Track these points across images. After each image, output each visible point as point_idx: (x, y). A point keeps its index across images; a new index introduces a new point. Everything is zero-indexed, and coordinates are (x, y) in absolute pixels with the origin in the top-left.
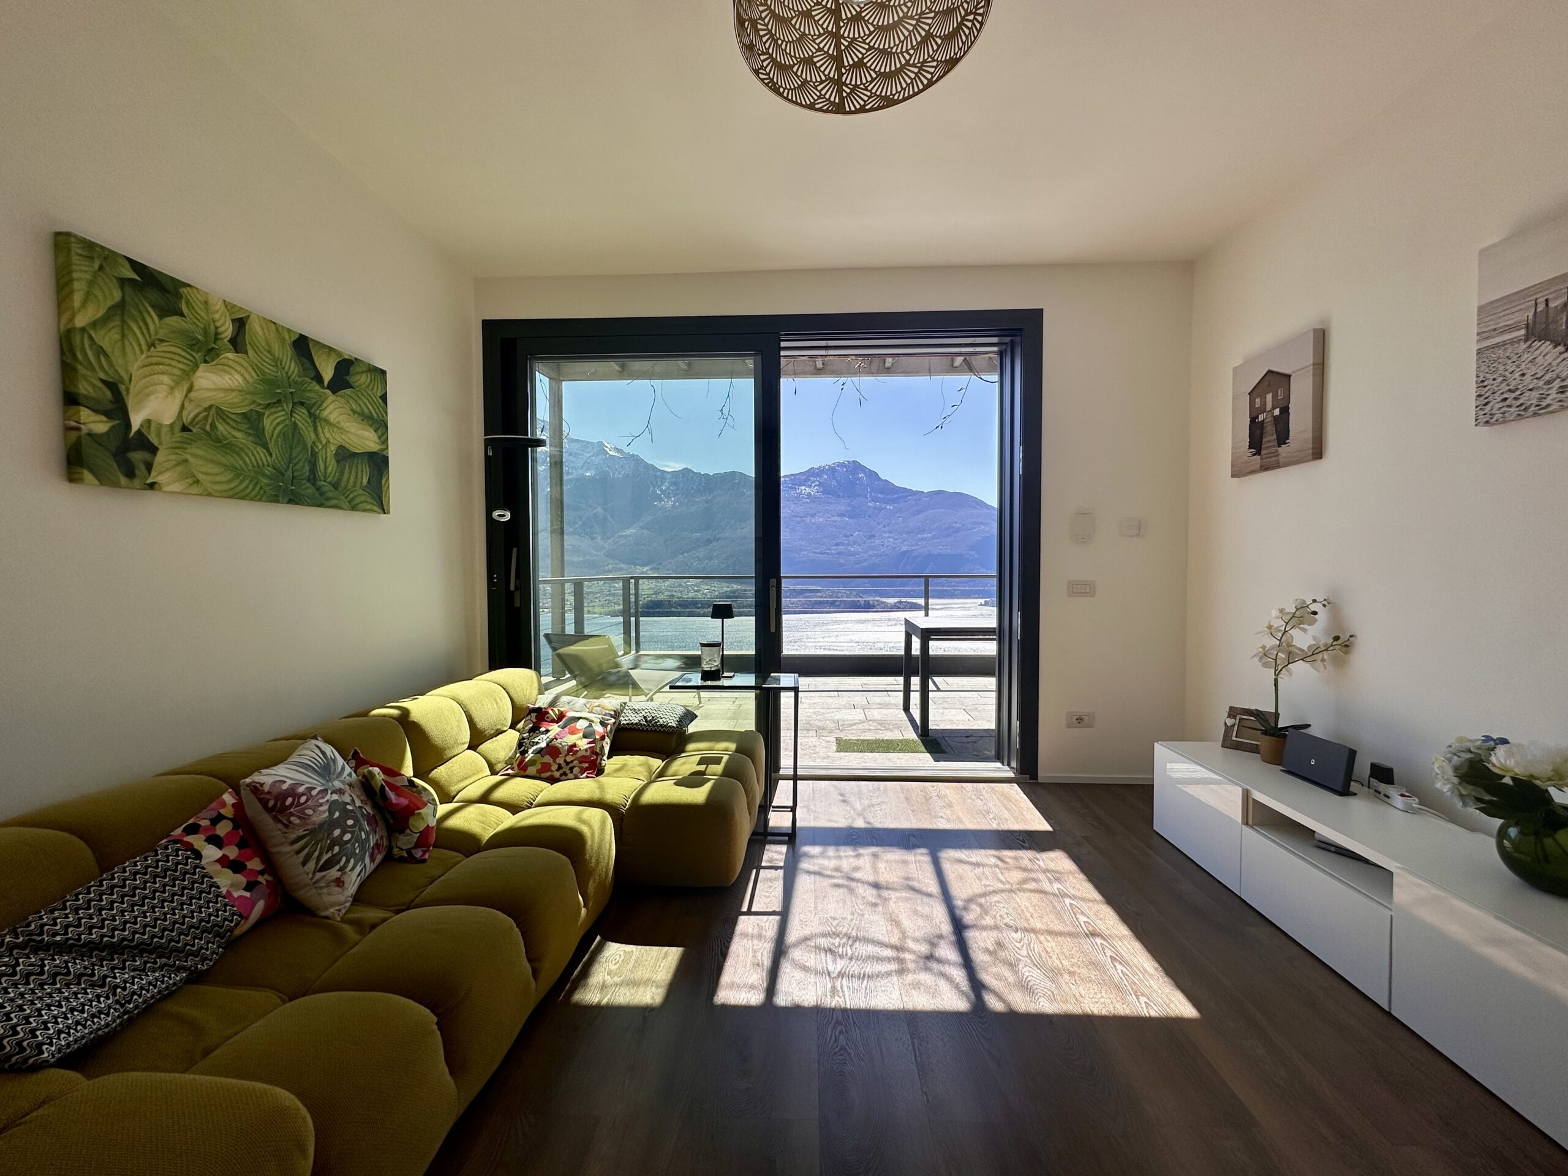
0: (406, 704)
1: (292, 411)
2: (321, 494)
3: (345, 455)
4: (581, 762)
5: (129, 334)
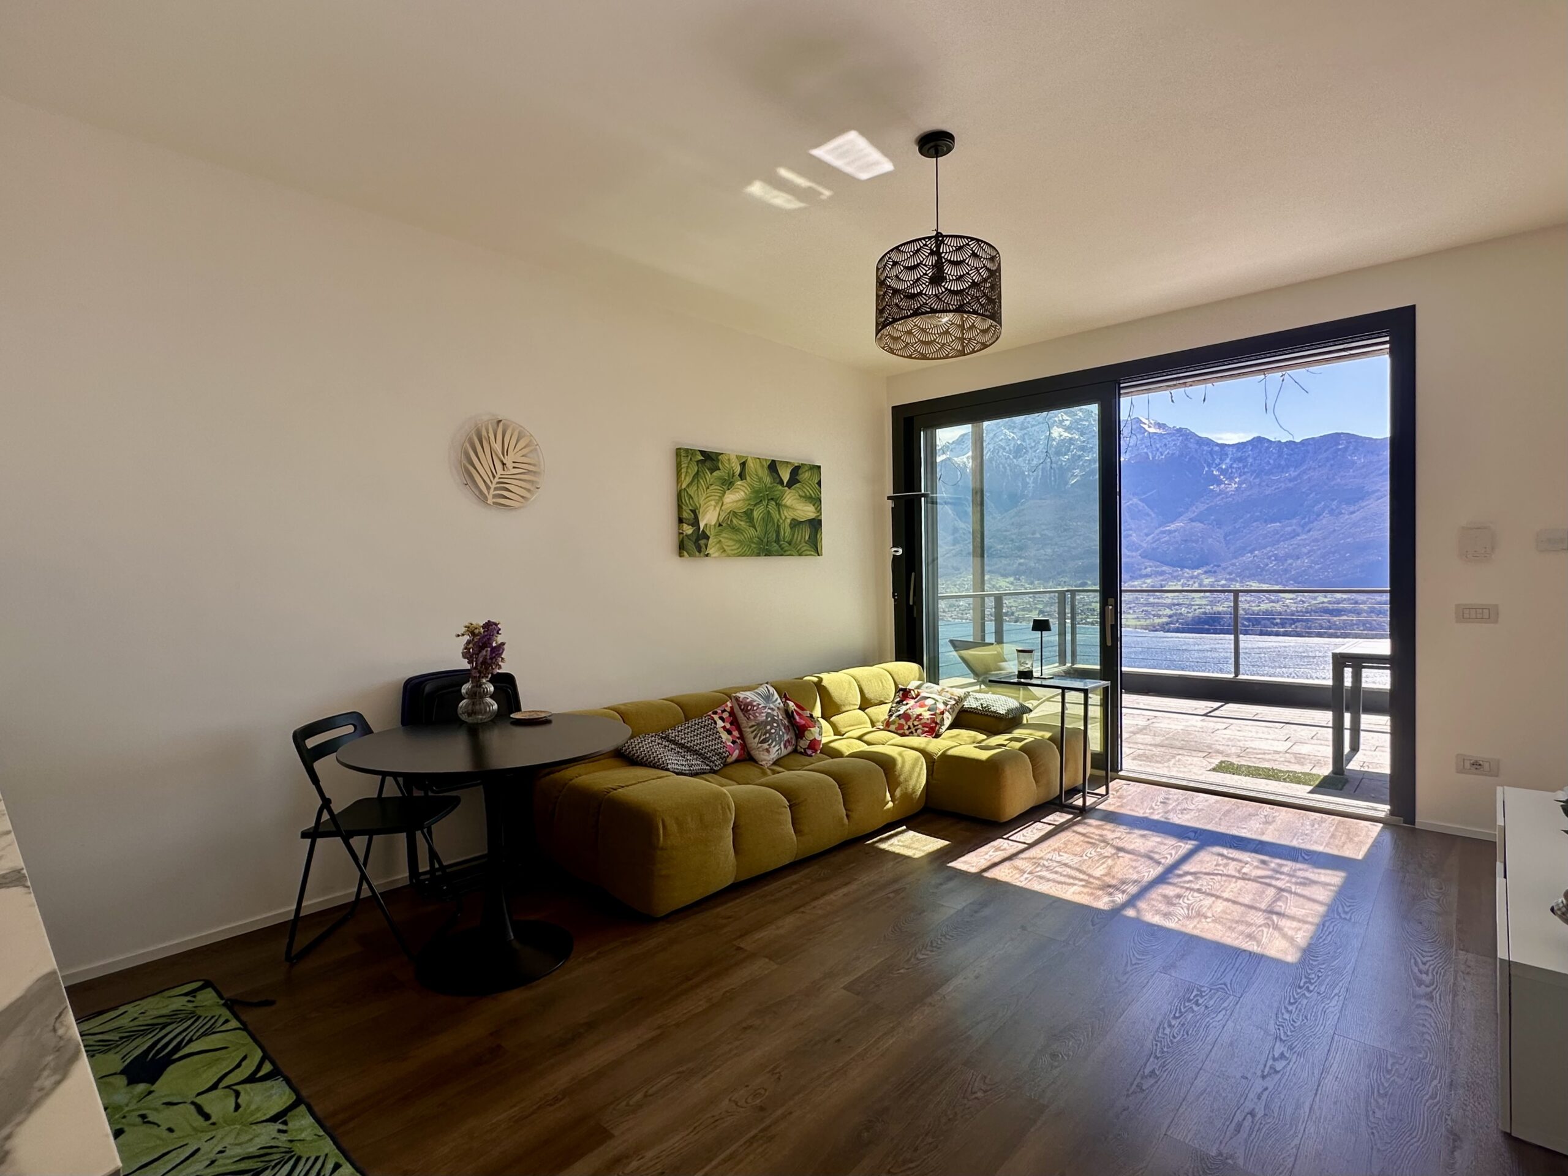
0: (824, 676)
1: (767, 505)
2: (782, 549)
3: (795, 524)
4: (923, 727)
5: (700, 485)
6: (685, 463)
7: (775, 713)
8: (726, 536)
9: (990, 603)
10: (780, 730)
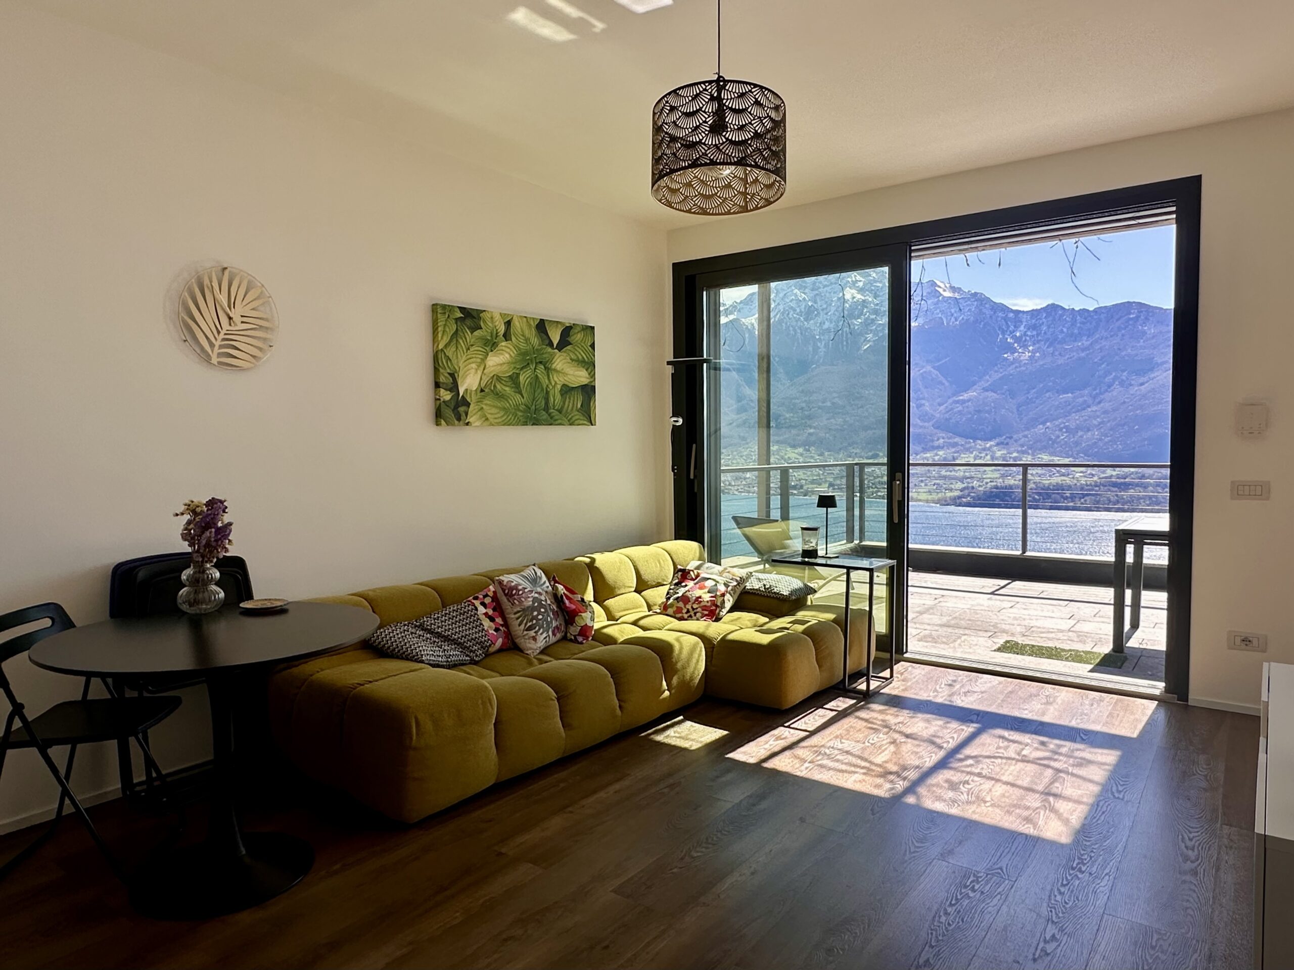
0: (596, 556)
1: (535, 369)
2: (551, 418)
3: (567, 390)
4: (703, 610)
5: (459, 346)
6: (442, 319)
7: (543, 598)
8: (489, 402)
9: (775, 477)
10: (548, 615)
